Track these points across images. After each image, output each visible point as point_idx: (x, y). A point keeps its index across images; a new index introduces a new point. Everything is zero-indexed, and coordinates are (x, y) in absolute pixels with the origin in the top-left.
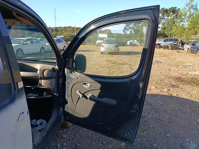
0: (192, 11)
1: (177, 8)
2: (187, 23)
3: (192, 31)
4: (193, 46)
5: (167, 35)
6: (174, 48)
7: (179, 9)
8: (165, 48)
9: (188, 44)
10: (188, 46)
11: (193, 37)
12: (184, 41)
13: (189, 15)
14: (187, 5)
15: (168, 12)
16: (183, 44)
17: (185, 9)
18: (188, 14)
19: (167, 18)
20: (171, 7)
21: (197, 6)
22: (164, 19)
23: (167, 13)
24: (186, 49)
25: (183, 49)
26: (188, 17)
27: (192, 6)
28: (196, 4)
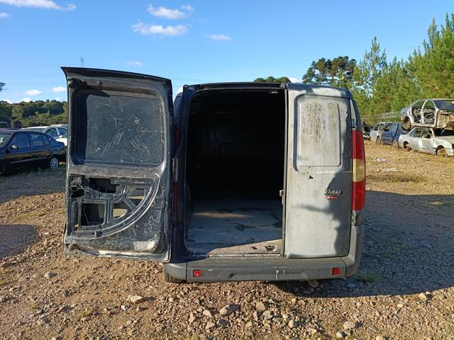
0: (378, 68)
1: (350, 59)
2: (370, 90)
3: (381, 105)
4: (386, 133)
7: (354, 60)
9: (376, 129)
10: (377, 133)
11: (384, 116)
12: (370, 123)
13: (374, 75)
14: (368, 58)
15: (333, 67)
16: (367, 129)
17: (366, 64)
18: (371, 73)
19: (331, 78)
20: (337, 57)
21: (385, 59)
22: (326, 80)
23: (330, 68)
24: (374, 139)
25: (369, 139)
26: (372, 79)
27: (377, 59)
28: (384, 55)
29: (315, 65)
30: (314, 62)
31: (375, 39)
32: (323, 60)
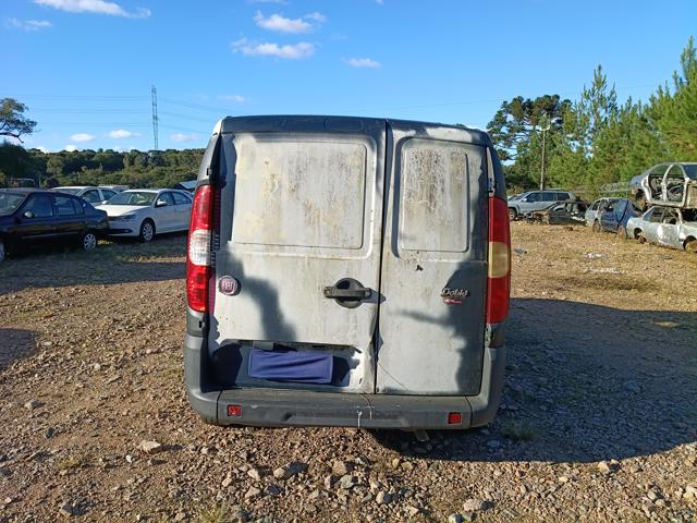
0: (602, 112)
1: (561, 100)
2: (590, 148)
3: (606, 171)
4: (608, 214)
5: (535, 180)
6: (559, 218)
7: (568, 101)
8: (533, 219)
9: (595, 208)
10: (596, 214)
11: (609, 188)
12: (587, 198)
13: (596, 124)
14: (588, 98)
15: (536, 110)
16: (582, 209)
17: (584, 107)
18: (592, 121)
19: (531, 128)
20: (541, 96)
21: (614, 100)
22: (524, 130)
23: (530, 113)
24: (590, 223)
25: (584, 223)
26: (594, 131)
27: (602, 99)
28: (612, 93)
29: (507, 108)
30: (505, 102)
31: (600, 68)
32: (519, 99)
